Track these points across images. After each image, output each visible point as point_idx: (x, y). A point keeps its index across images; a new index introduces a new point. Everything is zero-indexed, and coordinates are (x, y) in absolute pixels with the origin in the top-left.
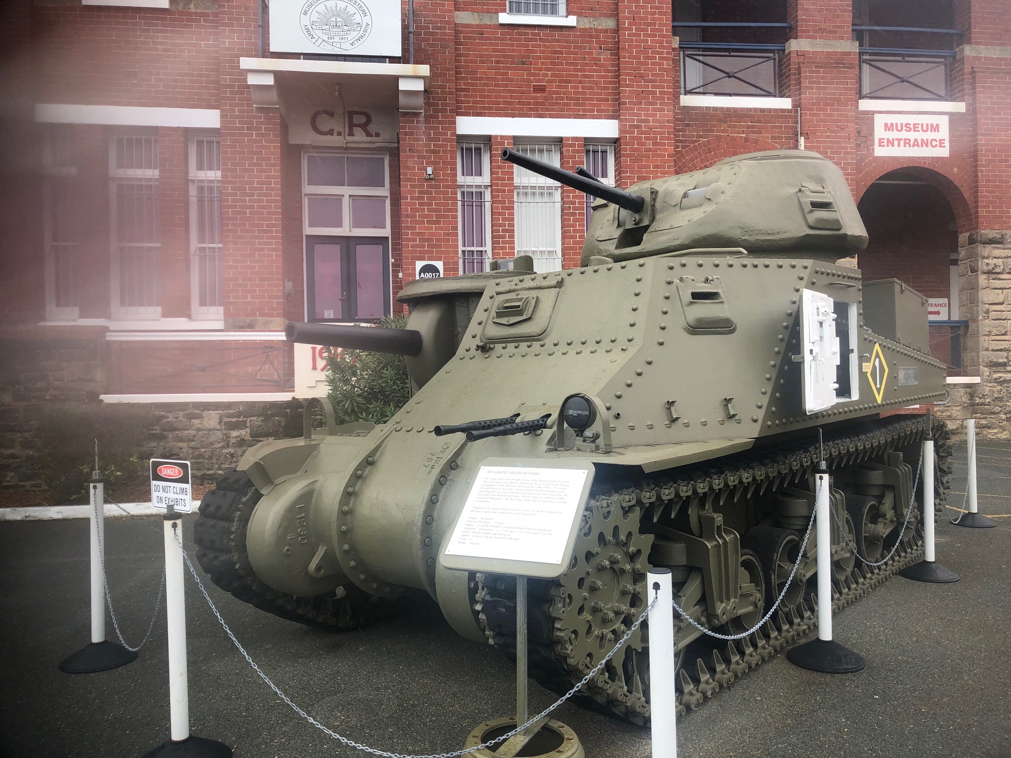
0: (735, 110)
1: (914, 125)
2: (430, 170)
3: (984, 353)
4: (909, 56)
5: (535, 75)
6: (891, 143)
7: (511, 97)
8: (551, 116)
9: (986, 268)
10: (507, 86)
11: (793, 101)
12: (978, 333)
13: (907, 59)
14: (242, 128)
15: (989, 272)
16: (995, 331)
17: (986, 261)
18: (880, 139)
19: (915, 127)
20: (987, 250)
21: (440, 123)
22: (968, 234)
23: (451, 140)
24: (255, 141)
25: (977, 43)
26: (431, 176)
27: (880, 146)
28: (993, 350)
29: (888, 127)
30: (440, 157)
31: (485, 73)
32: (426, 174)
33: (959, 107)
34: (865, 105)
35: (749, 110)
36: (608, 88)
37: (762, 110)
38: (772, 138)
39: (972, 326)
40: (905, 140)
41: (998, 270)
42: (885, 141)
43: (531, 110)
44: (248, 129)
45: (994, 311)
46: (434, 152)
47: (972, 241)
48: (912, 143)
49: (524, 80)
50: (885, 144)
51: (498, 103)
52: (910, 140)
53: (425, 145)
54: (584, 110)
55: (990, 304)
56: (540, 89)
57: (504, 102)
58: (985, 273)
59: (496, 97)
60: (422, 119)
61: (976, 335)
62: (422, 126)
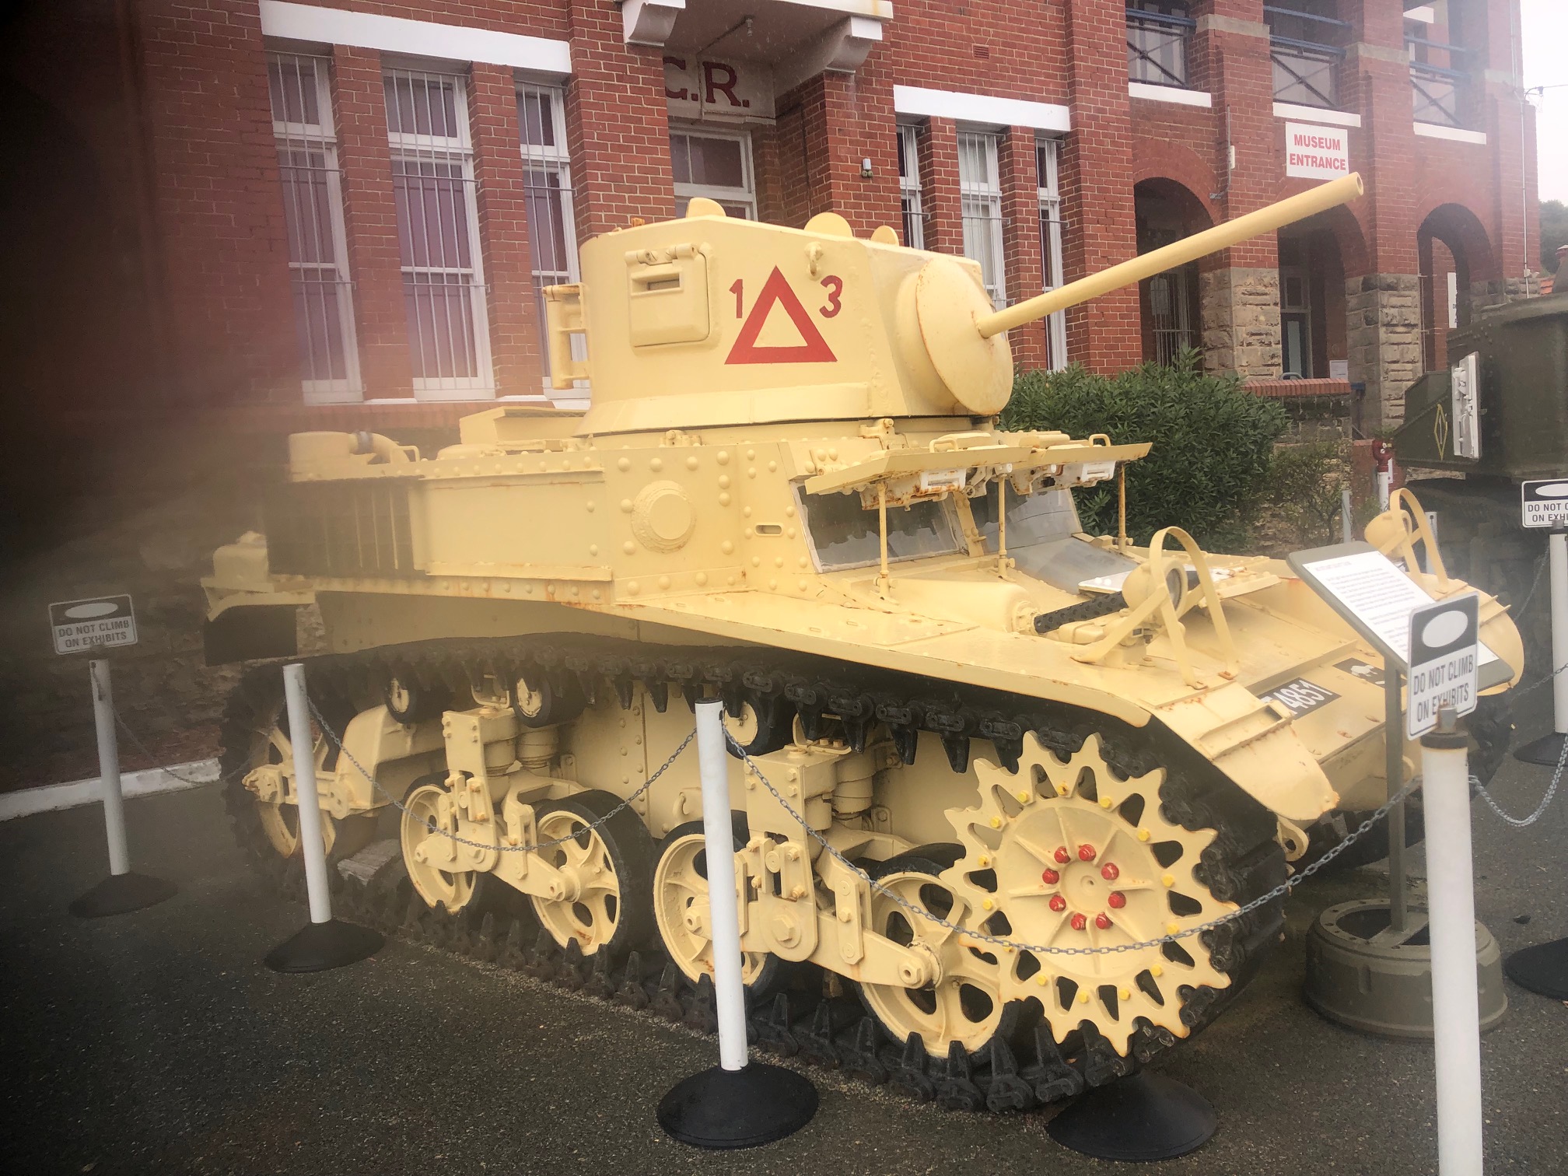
0: (1159, 104)
1: (1320, 139)
2: (868, 164)
3: (1386, 420)
4: (1307, 50)
5: (977, 31)
6: (1300, 160)
7: (950, 62)
8: (997, 95)
9: (1386, 320)
10: (942, 43)
11: (1213, 97)
12: (1380, 397)
13: (1305, 54)
14: (610, 77)
15: (1388, 325)
16: (1394, 396)
17: (1385, 310)
18: (1292, 155)
19: (1320, 143)
20: (1385, 298)
21: (875, 91)
22: (1361, 278)
23: (888, 120)
24: (632, 100)
25: (1370, 42)
26: (870, 172)
27: (1292, 163)
28: (1393, 418)
29: (1299, 140)
30: (878, 145)
31: (918, 22)
32: (863, 169)
33: (1354, 120)
34: (1280, 110)
35: (1171, 105)
36: (1055, 60)
37: (1185, 107)
38: (1196, 145)
39: (1369, 389)
40: (1313, 157)
41: (1394, 322)
42: (1296, 157)
43: (973, 82)
44: (620, 78)
45: (1393, 371)
46: (871, 136)
47: (1367, 286)
48: (1318, 162)
49: (962, 38)
50: (1296, 161)
51: (935, 68)
52: (1316, 158)
53: (858, 125)
54: (1032, 89)
55: (1389, 363)
56: (982, 53)
57: (943, 69)
58: (1384, 325)
59: (933, 59)
60: (852, 83)
61: (1377, 398)
62: (853, 94)
